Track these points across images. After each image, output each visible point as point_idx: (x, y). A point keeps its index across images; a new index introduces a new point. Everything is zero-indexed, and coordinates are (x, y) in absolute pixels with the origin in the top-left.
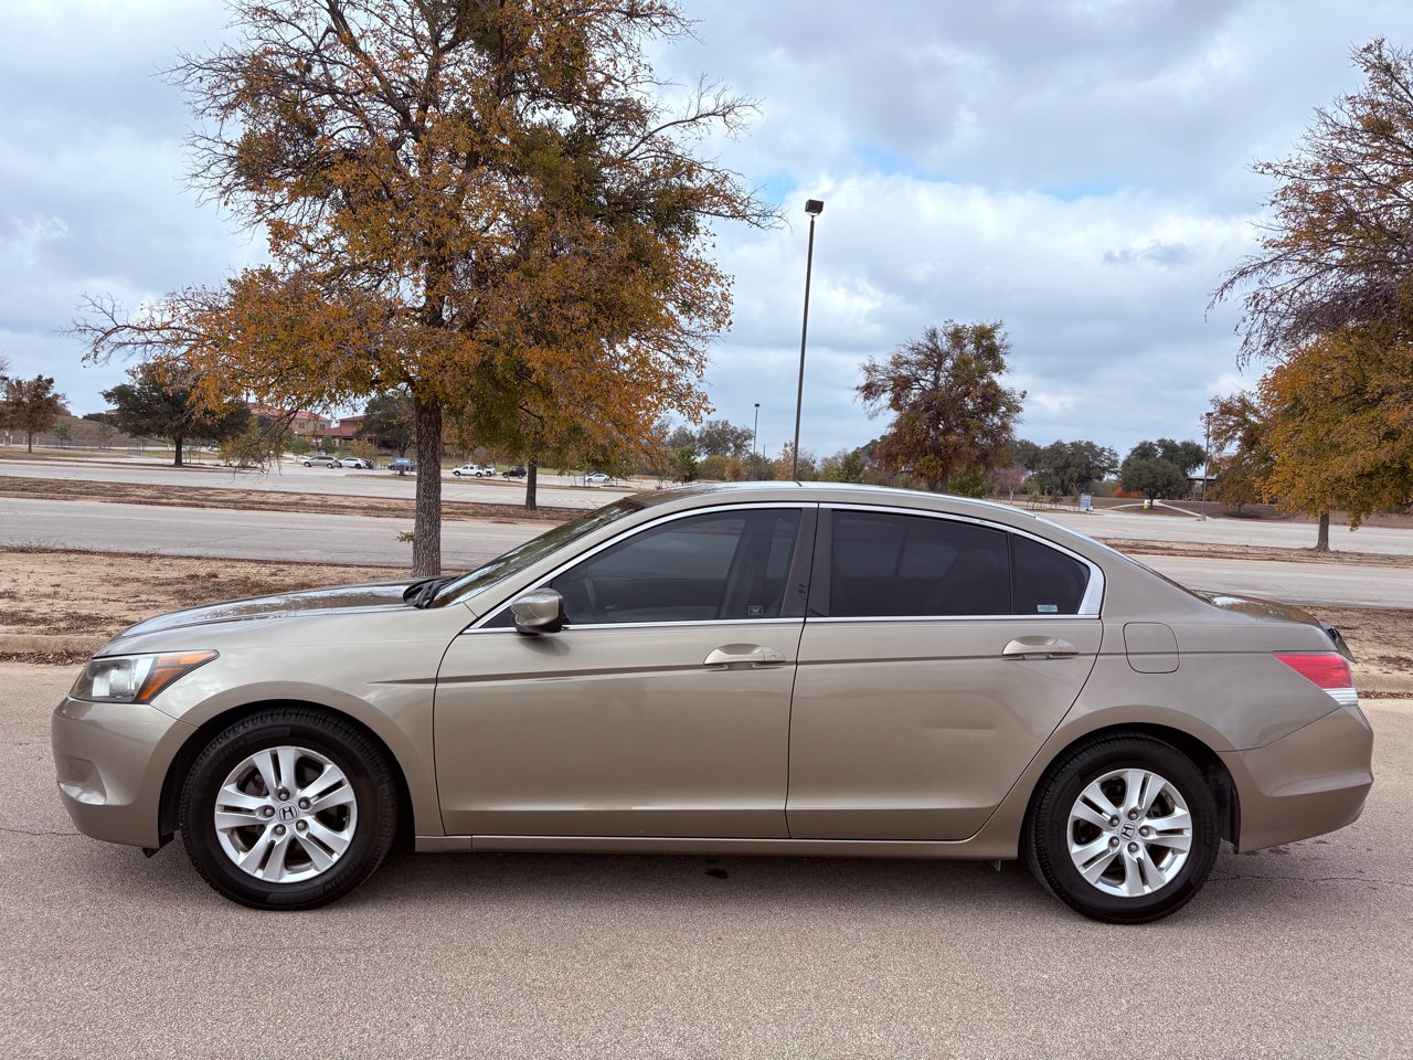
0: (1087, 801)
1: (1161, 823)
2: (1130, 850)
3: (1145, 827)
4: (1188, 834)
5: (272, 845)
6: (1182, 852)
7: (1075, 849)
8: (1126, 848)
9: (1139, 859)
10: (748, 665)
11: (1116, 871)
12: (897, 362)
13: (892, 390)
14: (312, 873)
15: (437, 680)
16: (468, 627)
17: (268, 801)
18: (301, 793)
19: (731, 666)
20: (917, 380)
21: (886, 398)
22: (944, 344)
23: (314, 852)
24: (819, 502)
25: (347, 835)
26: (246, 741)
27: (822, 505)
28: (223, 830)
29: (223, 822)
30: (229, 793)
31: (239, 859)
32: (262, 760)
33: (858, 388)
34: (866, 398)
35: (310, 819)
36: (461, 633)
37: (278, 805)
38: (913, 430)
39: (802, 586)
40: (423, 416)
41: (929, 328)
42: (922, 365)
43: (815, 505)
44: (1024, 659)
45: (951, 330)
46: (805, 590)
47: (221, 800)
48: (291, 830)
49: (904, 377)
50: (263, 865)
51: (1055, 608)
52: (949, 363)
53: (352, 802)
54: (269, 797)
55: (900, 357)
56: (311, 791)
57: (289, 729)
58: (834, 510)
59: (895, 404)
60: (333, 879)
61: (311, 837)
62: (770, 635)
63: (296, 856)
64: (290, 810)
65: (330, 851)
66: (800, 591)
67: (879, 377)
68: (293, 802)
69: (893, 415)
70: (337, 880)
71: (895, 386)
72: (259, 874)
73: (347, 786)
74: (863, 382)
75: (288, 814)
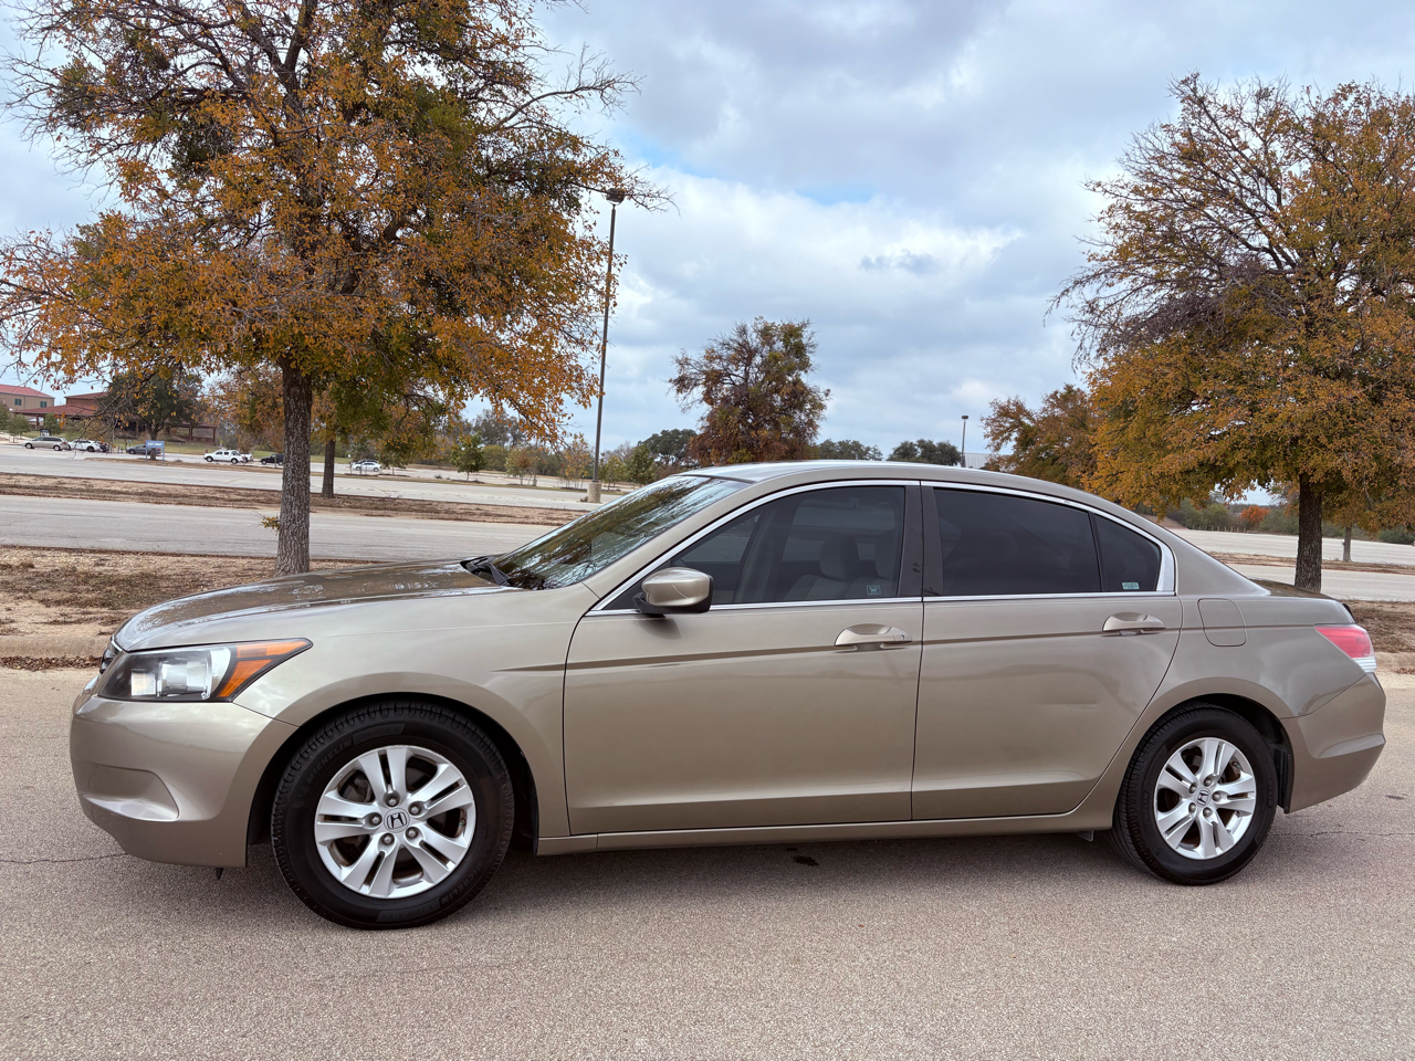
0: (1171, 771)
1: (1230, 788)
2: (1205, 815)
3: (1217, 793)
4: (1252, 797)
5: (380, 857)
6: (1246, 814)
7: (1160, 816)
8: (1201, 815)
9: (1213, 823)
10: (876, 646)
11: (1193, 836)
12: (711, 357)
13: (704, 384)
14: (424, 886)
15: (566, 667)
16: (590, 610)
17: (375, 807)
18: (412, 798)
19: (860, 647)
20: (729, 375)
21: (699, 391)
22: (754, 340)
23: (426, 862)
24: (920, 480)
25: (465, 840)
26: (352, 743)
27: (923, 483)
28: (323, 843)
29: (324, 833)
30: (330, 801)
31: (343, 874)
32: (369, 762)
33: (670, 381)
34: (679, 391)
35: (422, 826)
36: (584, 616)
37: (385, 812)
38: (727, 424)
39: (916, 564)
40: (292, 390)
41: (739, 324)
42: (734, 360)
43: (917, 483)
44: (1120, 635)
45: (760, 327)
46: (920, 568)
47: (322, 809)
48: (400, 839)
49: (716, 371)
50: (368, 881)
51: (1136, 586)
52: (758, 360)
53: (469, 805)
54: (375, 803)
55: (713, 351)
56: (424, 794)
57: (402, 726)
58: (935, 488)
59: (708, 398)
60: (450, 891)
61: (425, 845)
62: (894, 614)
63: (406, 866)
64: (399, 817)
65: (443, 859)
66: (915, 570)
67: (691, 371)
68: (403, 807)
69: (706, 409)
70: (455, 891)
71: (707, 380)
72: (365, 890)
73: (465, 786)
74: (677, 376)
75: (397, 822)
